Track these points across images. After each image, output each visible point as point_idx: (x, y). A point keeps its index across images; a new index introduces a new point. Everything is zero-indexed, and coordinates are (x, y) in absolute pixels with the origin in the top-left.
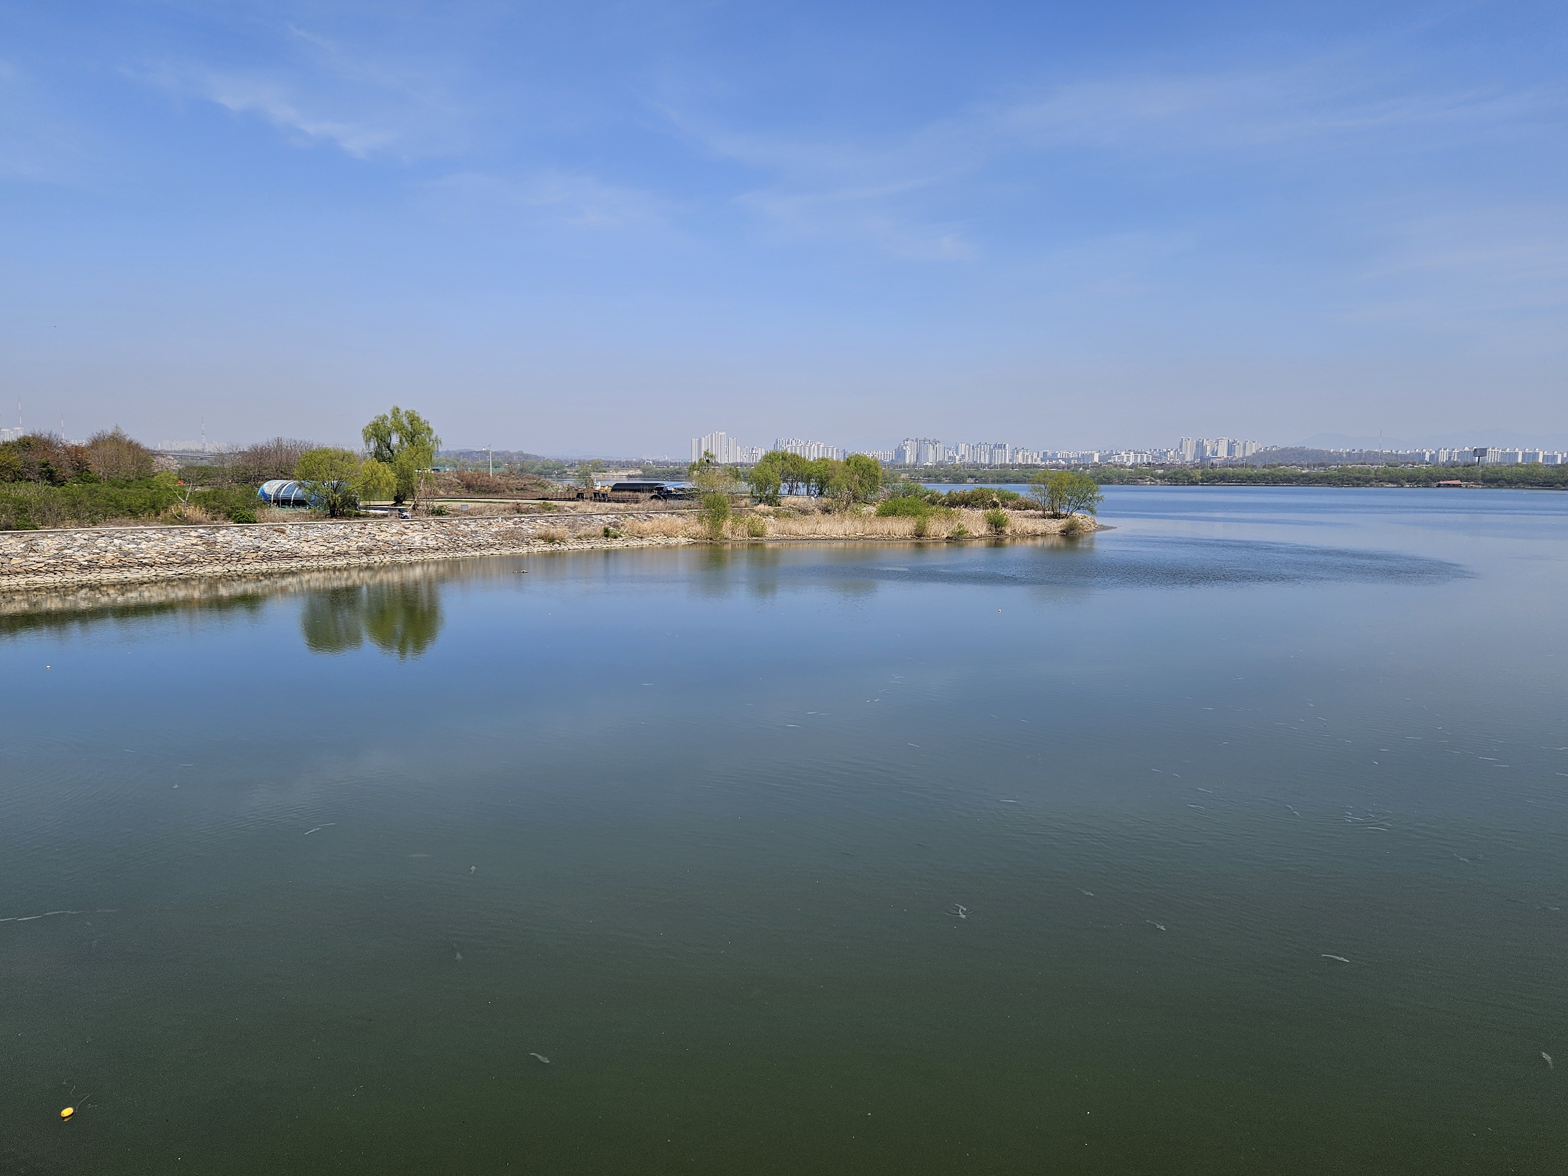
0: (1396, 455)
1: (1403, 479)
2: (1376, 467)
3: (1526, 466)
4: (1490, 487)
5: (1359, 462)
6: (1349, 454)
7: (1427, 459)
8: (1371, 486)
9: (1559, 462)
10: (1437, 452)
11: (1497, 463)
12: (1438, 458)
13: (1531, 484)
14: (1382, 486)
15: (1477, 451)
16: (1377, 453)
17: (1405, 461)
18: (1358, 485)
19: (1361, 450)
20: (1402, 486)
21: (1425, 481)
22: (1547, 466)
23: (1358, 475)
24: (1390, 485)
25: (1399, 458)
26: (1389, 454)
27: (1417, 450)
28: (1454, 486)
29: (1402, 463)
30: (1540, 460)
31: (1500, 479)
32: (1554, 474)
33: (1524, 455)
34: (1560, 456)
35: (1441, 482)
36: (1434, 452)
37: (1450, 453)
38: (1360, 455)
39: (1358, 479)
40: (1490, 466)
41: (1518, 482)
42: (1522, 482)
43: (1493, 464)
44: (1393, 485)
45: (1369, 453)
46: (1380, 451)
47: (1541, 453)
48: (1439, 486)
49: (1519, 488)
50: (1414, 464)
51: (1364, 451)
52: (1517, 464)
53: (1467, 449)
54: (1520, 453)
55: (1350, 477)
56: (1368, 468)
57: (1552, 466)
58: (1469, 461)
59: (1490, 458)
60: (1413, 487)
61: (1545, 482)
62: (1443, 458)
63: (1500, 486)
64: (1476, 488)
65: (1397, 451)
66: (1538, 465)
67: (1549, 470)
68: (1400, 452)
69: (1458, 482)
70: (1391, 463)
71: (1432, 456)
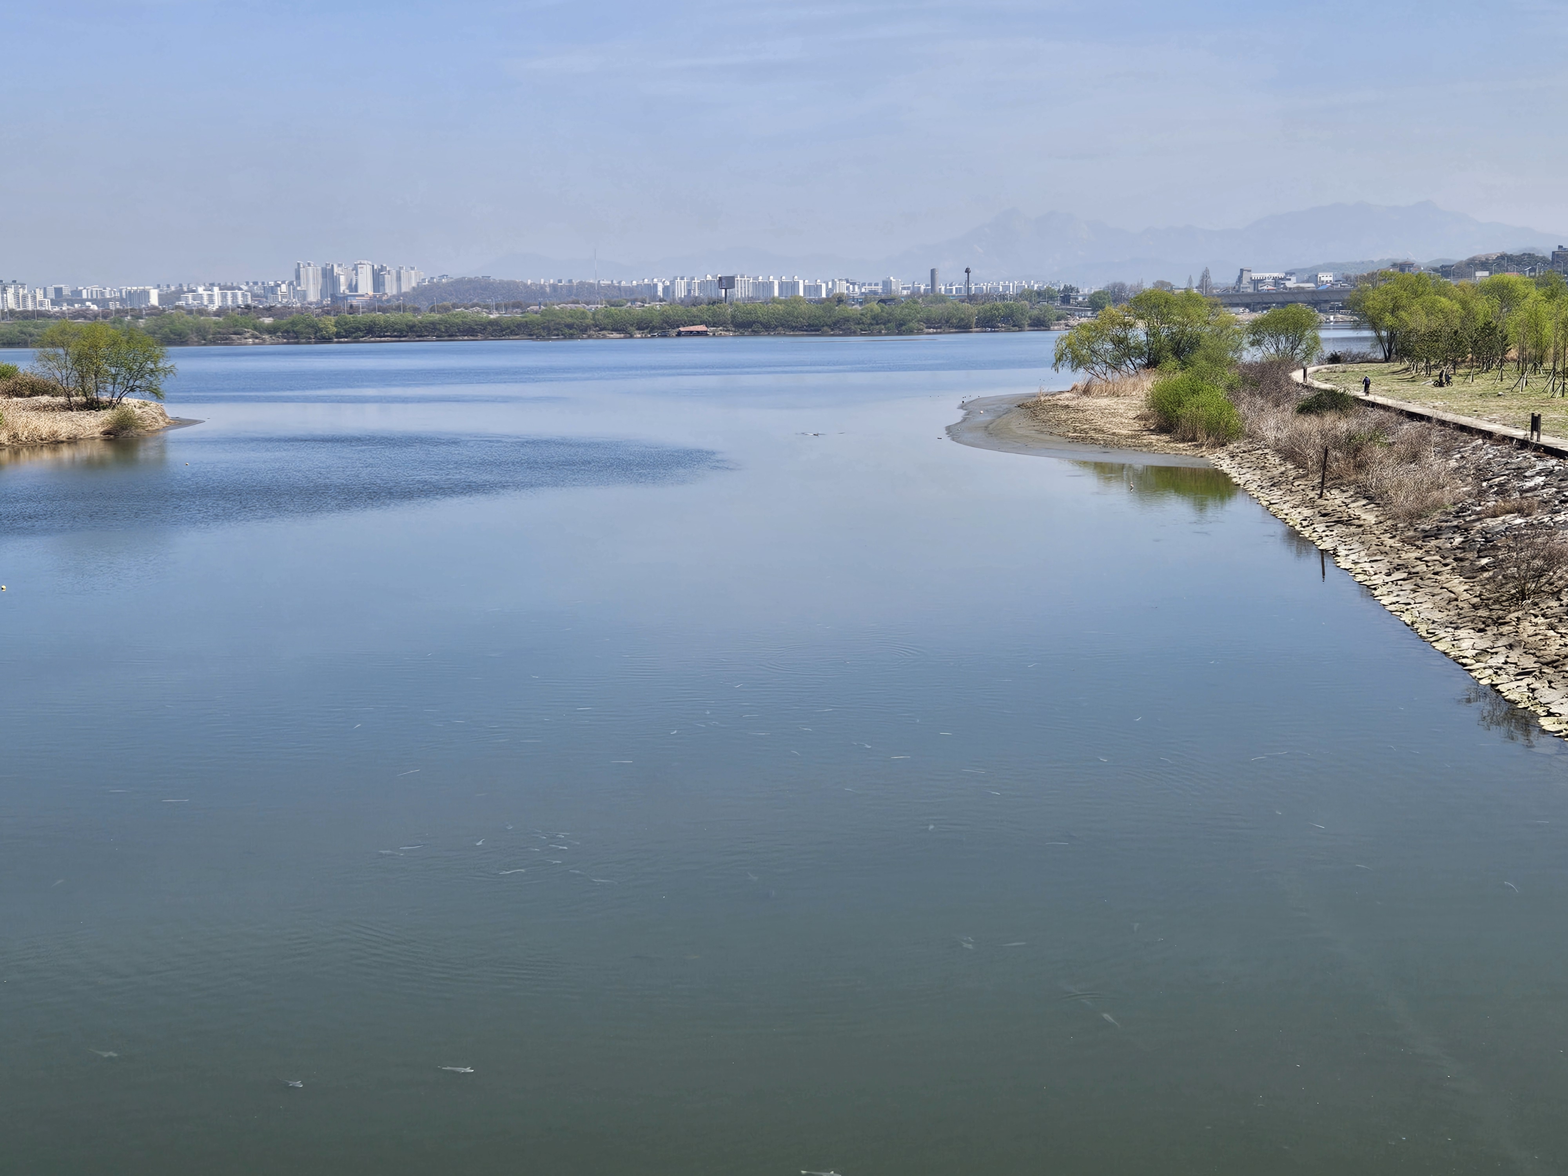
0: (619, 288)
1: (632, 325)
2: (593, 307)
3: (785, 302)
4: (742, 335)
5: (570, 300)
6: (554, 287)
7: (660, 293)
8: (590, 337)
9: (824, 295)
10: (673, 283)
11: (749, 299)
12: (674, 292)
13: (793, 328)
14: (604, 337)
15: (723, 281)
16: (592, 285)
17: (633, 297)
18: (571, 337)
19: (570, 281)
20: (631, 337)
21: (662, 328)
22: (810, 301)
23: (569, 320)
24: (615, 335)
25: (623, 293)
26: (609, 286)
27: (646, 280)
28: (699, 334)
29: (628, 301)
30: (801, 293)
31: (754, 322)
32: (819, 312)
33: (781, 286)
34: (824, 286)
35: (682, 329)
36: (668, 284)
37: (689, 284)
38: (570, 288)
39: (570, 326)
40: (740, 303)
41: (777, 327)
42: (782, 325)
43: (743, 299)
44: (618, 336)
45: (581, 284)
46: (596, 282)
47: (801, 282)
48: (679, 334)
49: (779, 334)
50: (644, 301)
51: (575, 282)
52: (774, 300)
53: (709, 277)
54: (776, 283)
55: (559, 324)
56: (583, 309)
57: (816, 302)
58: (714, 296)
59: (740, 291)
60: (646, 337)
61: (809, 325)
62: (681, 292)
63: (755, 333)
64: (725, 336)
65: (620, 282)
66: (798, 300)
67: (813, 306)
68: (623, 283)
69: (702, 328)
70: (613, 300)
71: (666, 289)
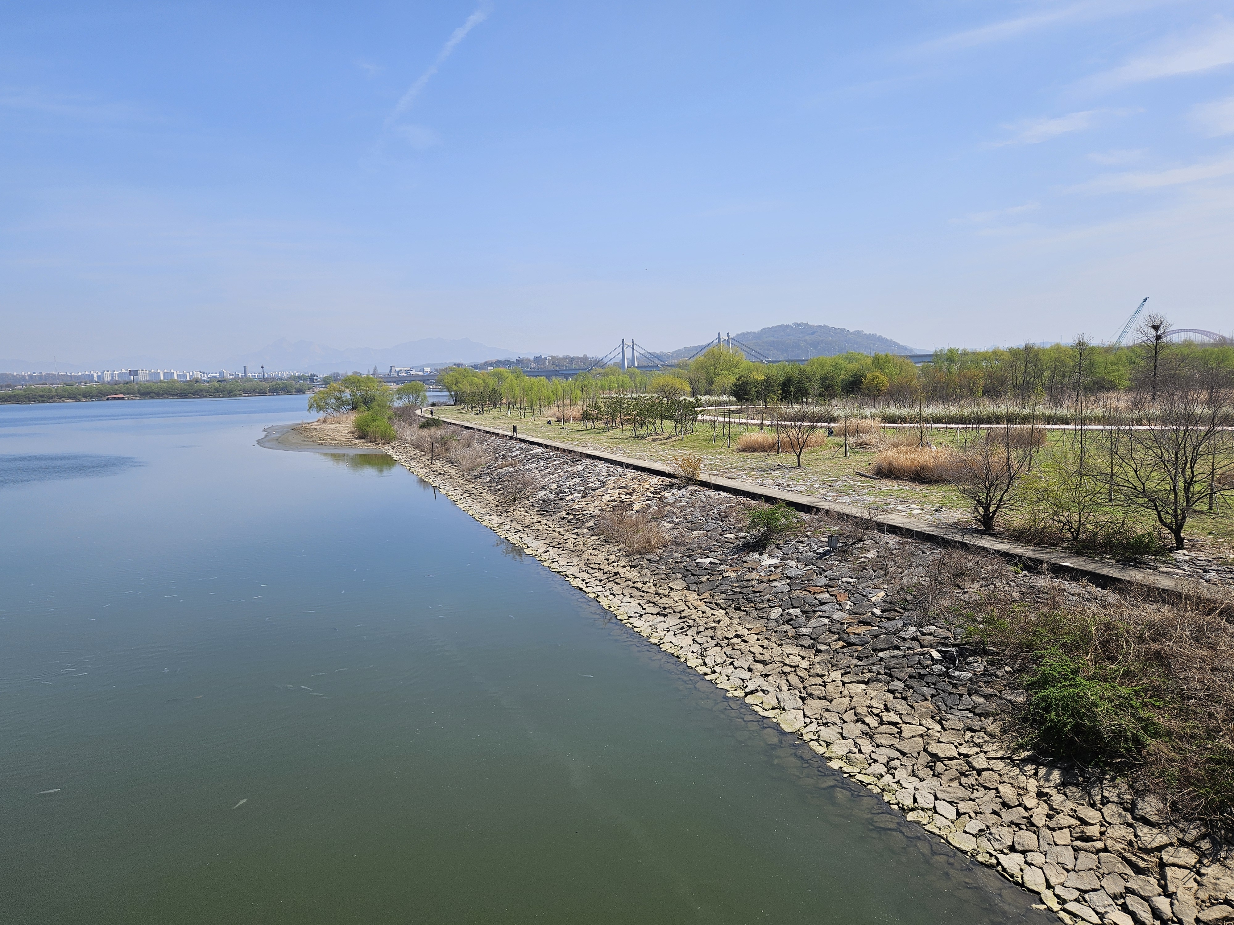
0: (71, 376)
1: (80, 395)
2: (56, 386)
3: (167, 382)
4: (145, 399)
5: (41, 383)
6: (31, 376)
7: (95, 378)
8: (54, 402)
9: (188, 379)
10: (103, 373)
11: (147, 381)
12: (103, 378)
13: (173, 395)
14: (63, 401)
15: (132, 372)
16: (54, 375)
17: (79, 381)
18: (43, 402)
19: (41, 373)
20: (80, 401)
21: (97, 396)
22: (181, 381)
23: (41, 393)
24: (70, 400)
25: (73, 379)
26: (64, 375)
27: (87, 372)
28: (119, 398)
29: (76, 383)
30: (176, 378)
31: (151, 392)
32: (186, 387)
33: (164, 374)
34: (188, 374)
35: (109, 396)
36: (100, 374)
37: (112, 374)
38: (40, 377)
39: (42, 396)
40: (142, 383)
41: (163, 394)
42: (166, 394)
43: (144, 381)
44: (72, 400)
45: (48, 375)
46: (57, 373)
47: (175, 372)
48: (108, 399)
49: (165, 398)
50: (86, 383)
51: (44, 373)
52: (161, 381)
53: (124, 371)
54: (161, 373)
55: (35, 395)
56: (49, 388)
57: (183, 382)
58: (127, 380)
59: (142, 377)
60: (89, 401)
61: (181, 394)
62: (107, 378)
63: (152, 398)
64: (135, 399)
65: (71, 373)
66: (174, 382)
67: (182, 384)
68: (73, 374)
69: (121, 396)
70: (68, 382)
71: (98, 376)
